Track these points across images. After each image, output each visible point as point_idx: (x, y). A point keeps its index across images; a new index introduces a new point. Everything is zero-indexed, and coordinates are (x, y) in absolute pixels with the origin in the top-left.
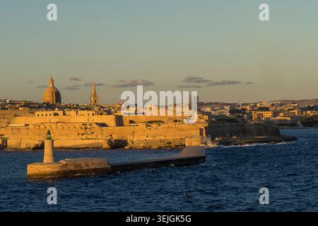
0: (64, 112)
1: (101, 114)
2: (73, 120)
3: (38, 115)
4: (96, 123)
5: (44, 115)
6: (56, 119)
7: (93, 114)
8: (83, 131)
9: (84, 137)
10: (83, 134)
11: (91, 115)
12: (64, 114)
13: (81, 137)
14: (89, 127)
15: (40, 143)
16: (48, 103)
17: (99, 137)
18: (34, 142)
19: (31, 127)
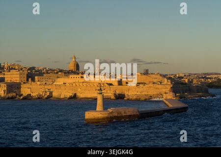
3: (71, 78)
5: (75, 77)
6: (82, 80)
8: (99, 88)
13: (97, 91)
14: (102, 85)
15: (73, 95)
16: (72, 71)
17: (108, 92)
18: (69, 94)
19: (67, 84)
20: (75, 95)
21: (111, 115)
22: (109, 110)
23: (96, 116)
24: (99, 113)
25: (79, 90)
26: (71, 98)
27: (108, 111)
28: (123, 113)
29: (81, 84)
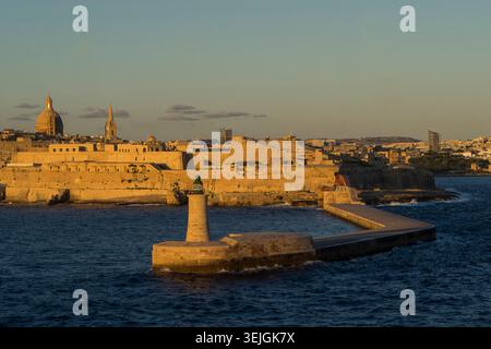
0: (95, 146)
1: (157, 150)
2: (111, 158)
3: (54, 150)
4: (153, 164)
5: (64, 149)
6: (83, 157)
7: (144, 150)
8: (130, 176)
9: (132, 185)
10: (130, 181)
11: (141, 151)
12: (95, 149)
13: (127, 184)
14: (141, 169)
15: (60, 194)
16: (44, 134)
17: (158, 185)
18: (50, 192)
19: (45, 167)
20: (67, 194)
21: (234, 256)
22: (225, 239)
23: (187, 258)
24: (198, 249)
25: (77, 180)
26: (55, 202)
27: (224, 243)
28: (268, 247)
29: (82, 167)
